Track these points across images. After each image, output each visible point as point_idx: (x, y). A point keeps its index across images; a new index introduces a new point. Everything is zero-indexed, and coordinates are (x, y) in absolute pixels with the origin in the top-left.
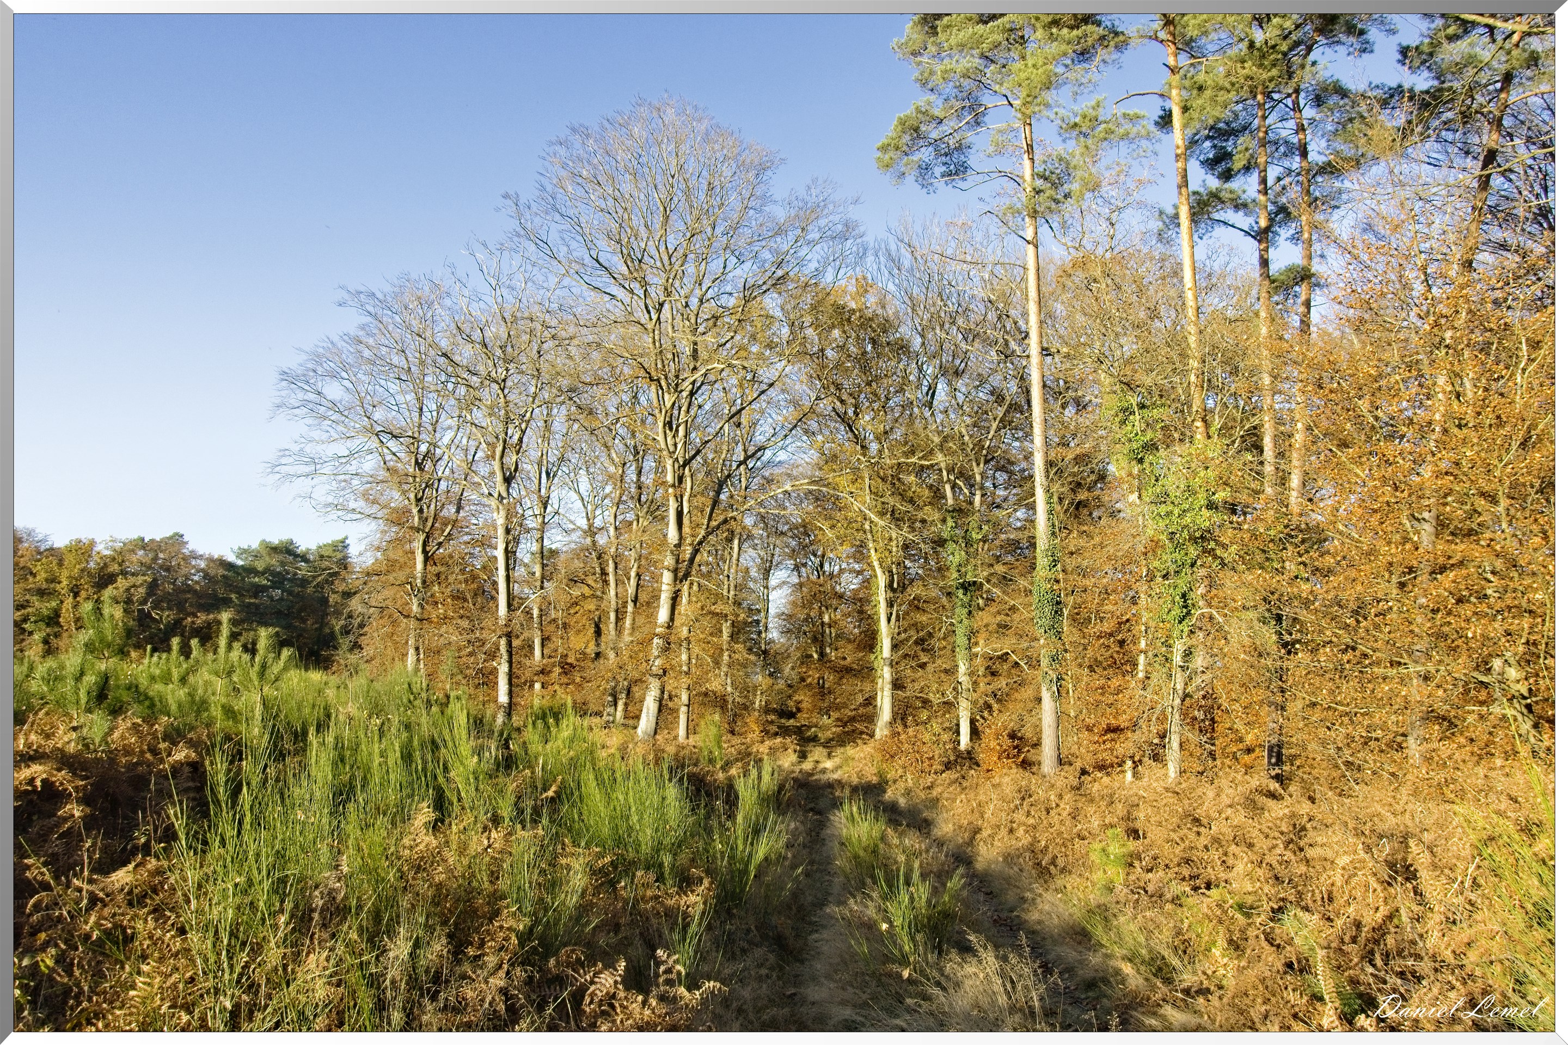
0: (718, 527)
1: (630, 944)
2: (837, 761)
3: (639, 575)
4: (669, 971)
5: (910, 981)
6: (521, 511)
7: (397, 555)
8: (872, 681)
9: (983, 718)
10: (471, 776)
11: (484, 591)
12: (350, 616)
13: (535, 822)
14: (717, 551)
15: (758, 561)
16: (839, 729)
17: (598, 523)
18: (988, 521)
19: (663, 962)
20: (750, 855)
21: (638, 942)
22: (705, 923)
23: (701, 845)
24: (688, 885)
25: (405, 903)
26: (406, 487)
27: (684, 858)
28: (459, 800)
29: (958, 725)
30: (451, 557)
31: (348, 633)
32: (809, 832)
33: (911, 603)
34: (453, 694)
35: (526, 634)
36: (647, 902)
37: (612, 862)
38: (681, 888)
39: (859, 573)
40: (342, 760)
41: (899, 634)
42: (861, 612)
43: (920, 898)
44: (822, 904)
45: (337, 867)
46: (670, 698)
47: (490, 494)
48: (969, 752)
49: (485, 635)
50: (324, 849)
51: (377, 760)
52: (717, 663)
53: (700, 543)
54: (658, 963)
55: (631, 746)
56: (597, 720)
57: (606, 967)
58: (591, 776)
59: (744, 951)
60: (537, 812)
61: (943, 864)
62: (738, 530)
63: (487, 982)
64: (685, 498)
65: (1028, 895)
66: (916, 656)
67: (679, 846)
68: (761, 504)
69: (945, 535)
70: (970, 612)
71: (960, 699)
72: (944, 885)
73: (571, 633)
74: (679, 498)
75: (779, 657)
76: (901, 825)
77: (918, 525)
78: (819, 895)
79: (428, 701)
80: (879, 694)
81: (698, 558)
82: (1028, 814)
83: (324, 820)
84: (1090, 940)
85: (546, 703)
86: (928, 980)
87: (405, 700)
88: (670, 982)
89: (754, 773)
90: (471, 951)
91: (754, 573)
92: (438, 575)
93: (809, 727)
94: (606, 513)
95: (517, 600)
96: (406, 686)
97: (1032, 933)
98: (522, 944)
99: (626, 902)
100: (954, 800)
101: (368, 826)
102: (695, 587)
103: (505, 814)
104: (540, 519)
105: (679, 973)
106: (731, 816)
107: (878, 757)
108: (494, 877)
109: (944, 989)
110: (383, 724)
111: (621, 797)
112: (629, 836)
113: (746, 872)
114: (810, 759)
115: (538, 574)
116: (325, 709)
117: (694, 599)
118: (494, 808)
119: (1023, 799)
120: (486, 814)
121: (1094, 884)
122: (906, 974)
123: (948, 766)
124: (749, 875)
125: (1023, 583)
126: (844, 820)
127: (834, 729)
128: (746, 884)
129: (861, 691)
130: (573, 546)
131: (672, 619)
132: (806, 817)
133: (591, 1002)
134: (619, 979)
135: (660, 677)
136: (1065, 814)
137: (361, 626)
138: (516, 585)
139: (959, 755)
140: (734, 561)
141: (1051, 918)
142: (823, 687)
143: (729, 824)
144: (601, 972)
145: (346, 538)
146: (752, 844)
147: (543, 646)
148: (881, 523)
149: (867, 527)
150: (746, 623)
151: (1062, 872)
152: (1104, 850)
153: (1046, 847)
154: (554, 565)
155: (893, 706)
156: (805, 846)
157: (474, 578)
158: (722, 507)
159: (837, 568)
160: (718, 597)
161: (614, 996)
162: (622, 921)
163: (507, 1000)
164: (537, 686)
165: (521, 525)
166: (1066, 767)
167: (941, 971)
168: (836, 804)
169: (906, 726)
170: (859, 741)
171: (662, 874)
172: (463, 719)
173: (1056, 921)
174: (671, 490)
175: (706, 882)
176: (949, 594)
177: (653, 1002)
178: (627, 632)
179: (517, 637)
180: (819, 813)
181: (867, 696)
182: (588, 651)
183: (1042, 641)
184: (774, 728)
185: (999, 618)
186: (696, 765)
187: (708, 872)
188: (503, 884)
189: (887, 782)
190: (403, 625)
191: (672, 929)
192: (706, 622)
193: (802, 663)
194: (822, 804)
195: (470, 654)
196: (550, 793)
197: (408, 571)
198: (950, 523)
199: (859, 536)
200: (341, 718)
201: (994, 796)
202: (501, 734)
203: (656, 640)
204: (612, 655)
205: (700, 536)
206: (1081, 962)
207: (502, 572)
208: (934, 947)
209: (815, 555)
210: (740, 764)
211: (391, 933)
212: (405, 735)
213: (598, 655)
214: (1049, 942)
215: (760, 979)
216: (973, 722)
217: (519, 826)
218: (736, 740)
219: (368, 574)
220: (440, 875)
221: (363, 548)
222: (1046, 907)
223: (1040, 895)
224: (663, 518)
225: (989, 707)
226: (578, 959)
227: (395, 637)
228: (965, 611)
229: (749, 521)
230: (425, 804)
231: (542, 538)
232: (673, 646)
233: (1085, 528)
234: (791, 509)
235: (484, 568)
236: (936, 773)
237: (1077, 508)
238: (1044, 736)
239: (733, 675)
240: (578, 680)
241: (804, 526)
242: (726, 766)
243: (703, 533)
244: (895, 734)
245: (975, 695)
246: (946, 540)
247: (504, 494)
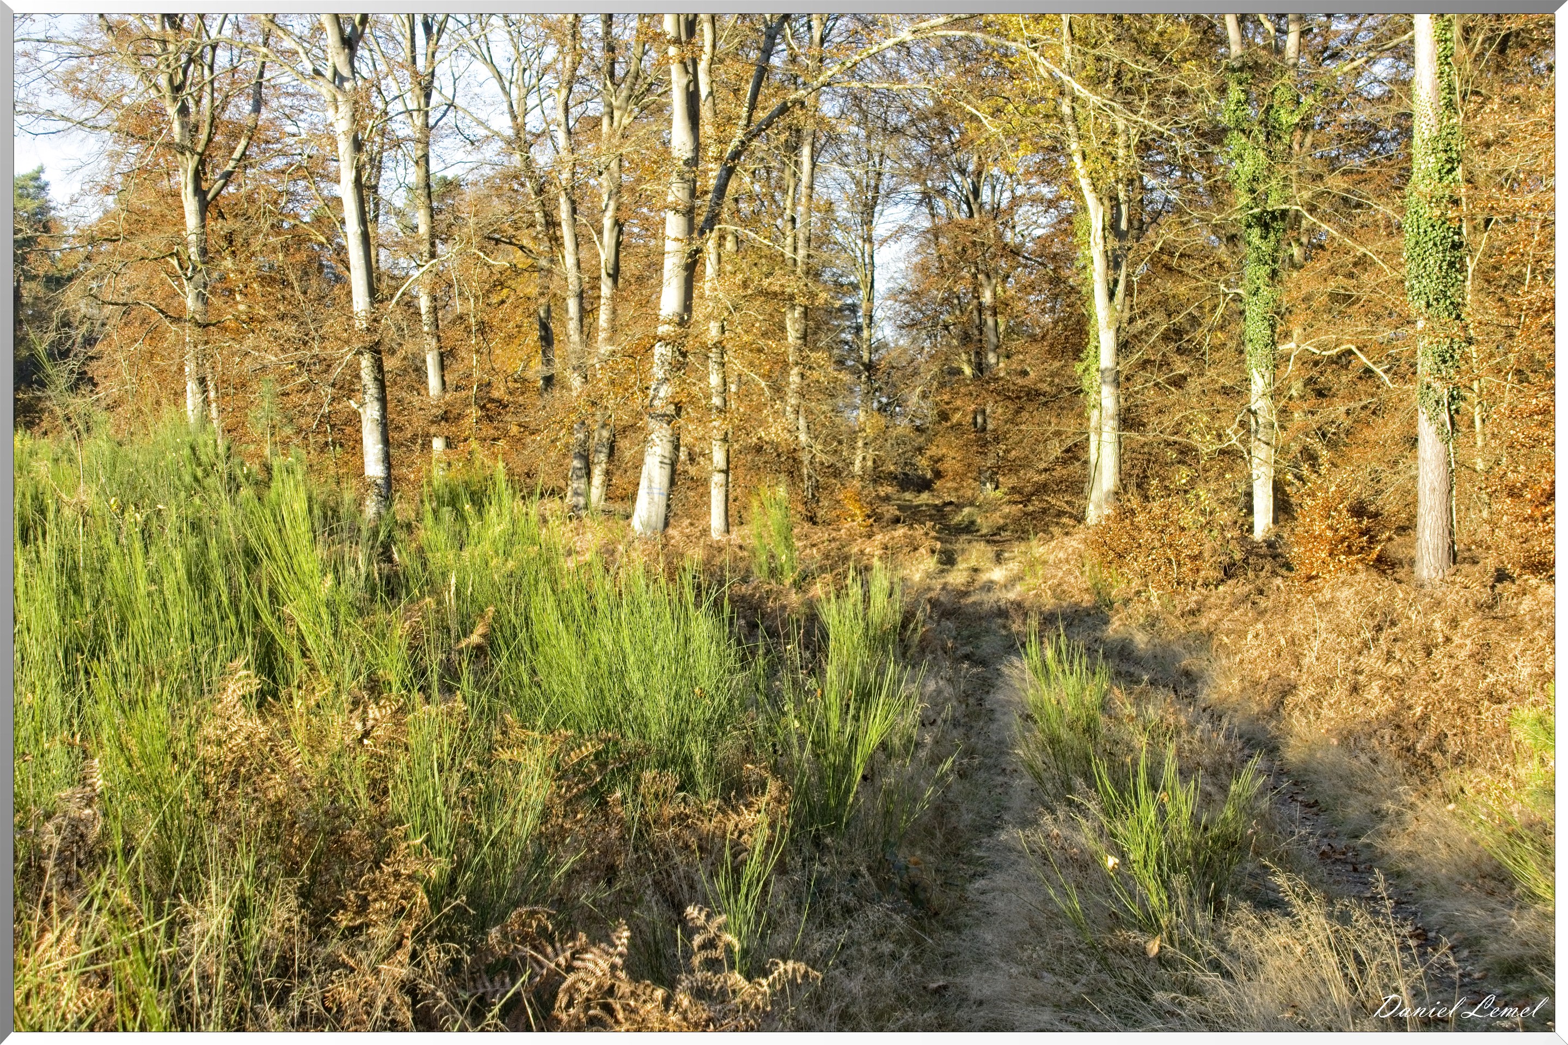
0: (769, 123)
1: (637, 902)
2: (1014, 567)
3: (619, 225)
4: (710, 944)
5: (1162, 960)
6: (380, 105)
7: (146, 200)
8: (1080, 415)
9: (1300, 478)
10: (323, 611)
11: (321, 266)
12: (66, 324)
13: (448, 690)
14: (768, 170)
15: (851, 187)
16: (1016, 509)
17: (534, 122)
18: (1313, 88)
19: (697, 930)
20: (853, 740)
21: (649, 895)
22: (771, 864)
23: (761, 723)
24: (740, 794)
25: (215, 835)
26: (148, 63)
27: (730, 746)
28: (304, 655)
29: (1249, 495)
30: (250, 199)
31: (65, 354)
32: (964, 698)
33: (1155, 260)
34: (276, 463)
35: (409, 347)
36: (665, 826)
37: (597, 755)
38: (727, 800)
39: (1051, 204)
40: (77, 591)
41: (1131, 320)
42: (1056, 281)
43: (1179, 812)
44: (991, 828)
45: (83, 781)
46: (692, 459)
47: (317, 72)
48: (1270, 545)
49: (330, 350)
50: (56, 750)
51: (143, 586)
52: (778, 390)
53: (736, 155)
54: (689, 933)
55: (621, 548)
56: (552, 505)
57: (594, 941)
58: (551, 603)
59: (848, 911)
60: (451, 673)
61: (1221, 753)
62: (809, 127)
63: (376, 972)
64: (703, 66)
65: (1389, 806)
66: (1165, 363)
67: (721, 724)
68: (852, 71)
69: (1225, 119)
70: (1274, 273)
71: (1253, 444)
72: (1224, 789)
73: (496, 342)
74: (690, 66)
75: (896, 375)
76: (1138, 682)
77: (1169, 100)
78: (985, 810)
79: (232, 478)
80: (1093, 438)
81: (733, 185)
82: (1389, 656)
83: (51, 699)
84: (1511, 888)
85: (458, 474)
86: (1197, 958)
87: (188, 479)
88: (712, 965)
89: (856, 591)
90: (344, 920)
91: (842, 212)
92: (229, 238)
93: (959, 507)
94: (548, 103)
95: (386, 281)
96: (186, 451)
97: (1396, 875)
98: (436, 905)
99: (625, 827)
100: (1242, 635)
101: (133, 704)
102: (730, 245)
103: (393, 678)
104: (419, 120)
105: (729, 948)
106: (816, 670)
107: (1092, 557)
108: (378, 790)
109: (1227, 975)
110: (148, 520)
111: (607, 640)
112: (626, 708)
113: (845, 769)
114: (962, 565)
115: (423, 229)
116: (35, 498)
117: (729, 268)
118: (370, 666)
119: (1379, 629)
120: (357, 673)
121: (1519, 785)
122: (1153, 947)
123: (1229, 571)
124: (852, 774)
125: (1383, 209)
126: (1029, 675)
127: (1006, 509)
128: (848, 791)
129: (1058, 434)
130: (487, 171)
131: (687, 307)
132: (958, 671)
133: (570, 1004)
134: (618, 961)
135: (669, 419)
136: (1463, 654)
137: (90, 341)
138: (383, 254)
139: (1252, 550)
140: (803, 189)
141: (1434, 847)
142: (984, 429)
143: (812, 683)
144: (585, 950)
145: (41, 170)
146: (856, 718)
147: (442, 367)
148: (1095, 100)
149: (1066, 109)
150: (830, 312)
151: (1455, 764)
152: (1541, 721)
153: (1425, 717)
154: (454, 210)
155: (1121, 460)
156: (956, 724)
157: (300, 239)
158: (776, 78)
159: (1007, 194)
160: (777, 260)
161: (611, 991)
162: (620, 861)
163: (415, 1002)
164: (438, 444)
165: (383, 133)
166: (1466, 567)
167: (1220, 942)
168: (1014, 646)
169: (1146, 498)
170: (1056, 530)
171: (691, 776)
172: (300, 506)
173: (1443, 853)
174: (673, 51)
175: (773, 787)
176: (1232, 239)
177: (684, 1000)
178: (602, 335)
179: (392, 352)
180: (983, 663)
181: (1069, 443)
182: (530, 374)
183: (1420, 324)
184: (890, 511)
185: (1332, 285)
186: (745, 580)
187: (776, 770)
188: (395, 803)
189: (1110, 605)
190: (171, 337)
191: (713, 875)
192: (755, 311)
193: (942, 385)
194: (987, 646)
195: (305, 388)
196: (475, 638)
197: (171, 230)
198: (1235, 93)
199: (1051, 128)
200: (67, 512)
201: (1321, 625)
202: (375, 533)
203: (659, 349)
204: (576, 381)
205: (735, 142)
206: (1493, 928)
207: (352, 228)
208: (1207, 900)
209: (963, 172)
210: (828, 577)
211: (194, 892)
212: (192, 541)
213: (549, 381)
214: (1430, 891)
215: (879, 960)
216: (1278, 488)
217: (417, 697)
218: (820, 534)
219: (92, 241)
220: (277, 787)
221: (76, 188)
222: (1425, 828)
223: (1412, 806)
224: (661, 109)
225: (1311, 457)
226: (542, 930)
227: (157, 361)
228: (1265, 270)
229: (829, 108)
230: (240, 662)
231: (426, 157)
232: (691, 358)
233: (1517, 90)
234: (913, 80)
235: (318, 220)
236: (1206, 585)
237: (1502, 49)
238: (1421, 510)
239: (809, 412)
240: (514, 430)
241: (940, 114)
242: (804, 581)
243: (739, 134)
244: (1126, 514)
245: (1282, 435)
246: (1225, 130)
247: (345, 72)
